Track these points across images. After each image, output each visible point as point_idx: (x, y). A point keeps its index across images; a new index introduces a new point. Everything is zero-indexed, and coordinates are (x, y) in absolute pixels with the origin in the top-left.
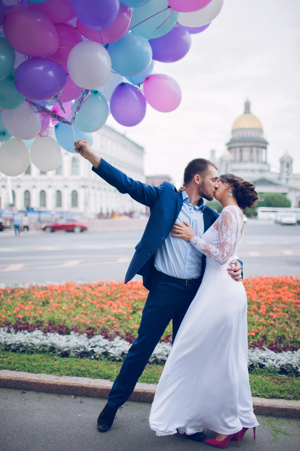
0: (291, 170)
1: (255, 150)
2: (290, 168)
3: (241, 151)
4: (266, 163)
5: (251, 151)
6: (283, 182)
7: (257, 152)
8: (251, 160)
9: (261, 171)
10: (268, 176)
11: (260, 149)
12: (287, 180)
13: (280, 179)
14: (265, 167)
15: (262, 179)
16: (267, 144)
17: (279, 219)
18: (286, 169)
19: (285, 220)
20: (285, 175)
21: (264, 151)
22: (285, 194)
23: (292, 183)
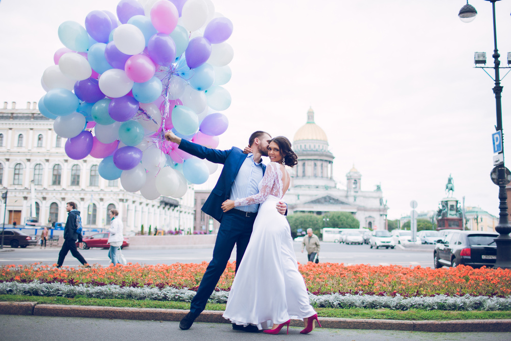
0: (360, 188)
1: (319, 163)
2: (358, 184)
3: (304, 165)
4: (331, 178)
5: (315, 165)
6: (351, 200)
7: (322, 165)
8: (315, 176)
9: (326, 188)
10: (334, 194)
11: (325, 164)
12: (355, 198)
13: (347, 197)
14: (331, 184)
15: (327, 196)
16: (333, 158)
17: (344, 238)
18: (354, 186)
19: (351, 239)
20: (352, 193)
21: (329, 165)
22: (352, 213)
23: (360, 202)
